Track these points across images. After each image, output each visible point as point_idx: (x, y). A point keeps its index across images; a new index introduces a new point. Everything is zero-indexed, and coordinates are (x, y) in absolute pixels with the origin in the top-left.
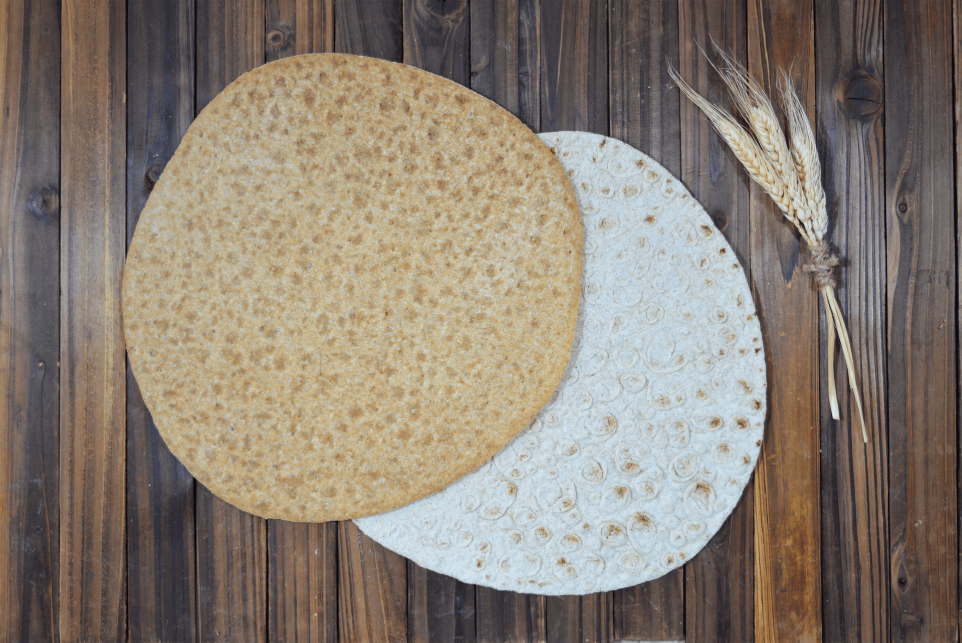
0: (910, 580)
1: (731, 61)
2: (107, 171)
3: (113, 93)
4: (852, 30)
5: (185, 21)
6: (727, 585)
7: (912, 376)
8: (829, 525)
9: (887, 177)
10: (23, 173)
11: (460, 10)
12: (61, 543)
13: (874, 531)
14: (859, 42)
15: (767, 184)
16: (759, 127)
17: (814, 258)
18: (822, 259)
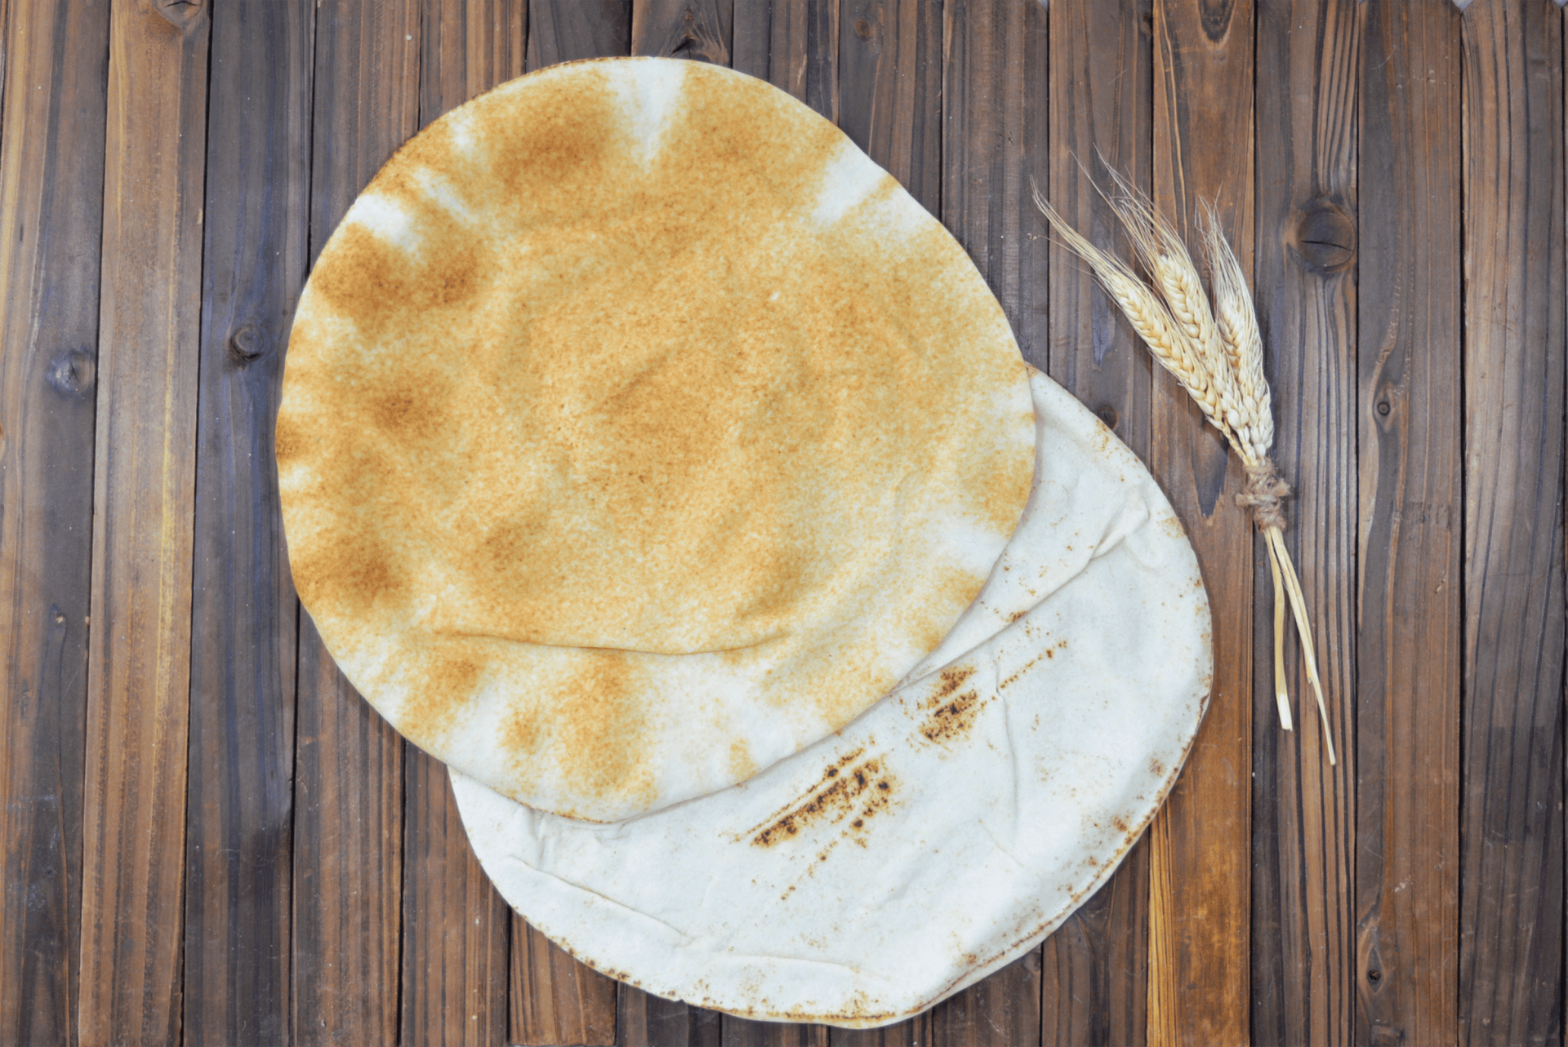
0: (1386, 974)
1: (1127, 185)
2: (170, 327)
3: (183, 209)
4: (1310, 139)
5: (298, 109)
6: (1107, 975)
7: (1394, 664)
8: (1264, 889)
9: (1360, 361)
10: (42, 328)
12: (85, 895)
13: (1331, 898)
14: (1321, 157)
15: (1182, 371)
16: (1170, 287)
17: (1253, 485)
18: (1266, 486)
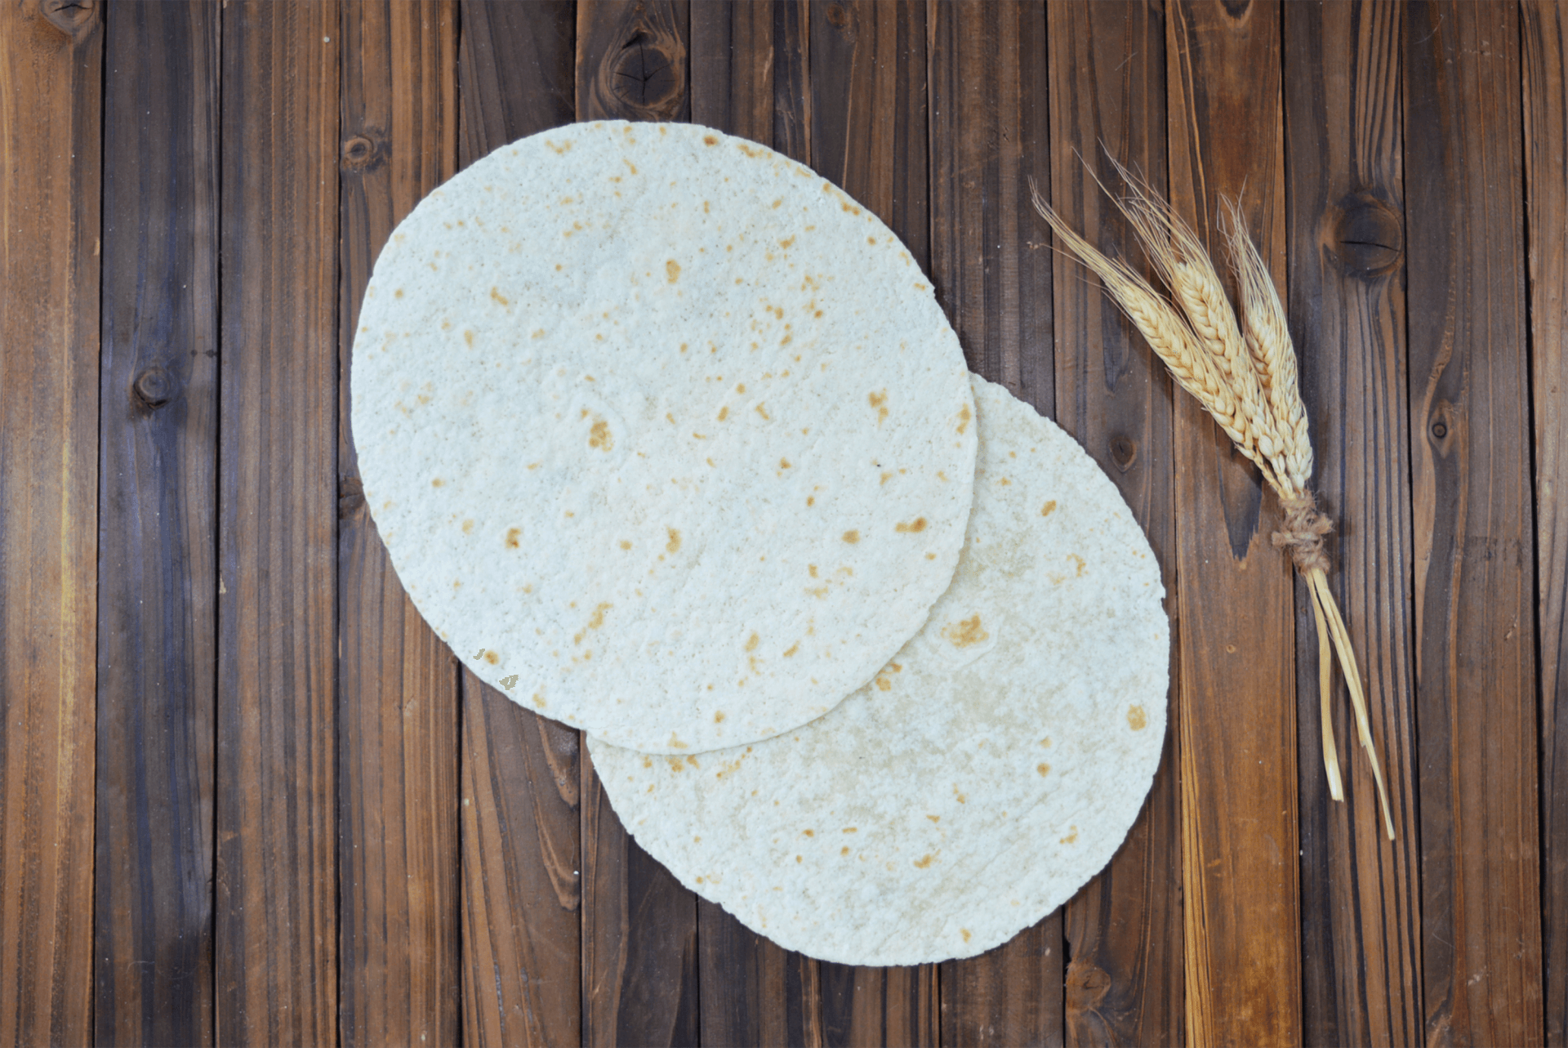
1: (1138, 185)
2: (66, 372)
3: (79, 239)
4: (1348, 126)
5: (204, 123)
9: (1411, 377)
11: (674, 95)
13: (1395, 994)
14: (1361, 146)
15: (1206, 394)
16: (1189, 298)
17: (1291, 522)
18: (1305, 522)
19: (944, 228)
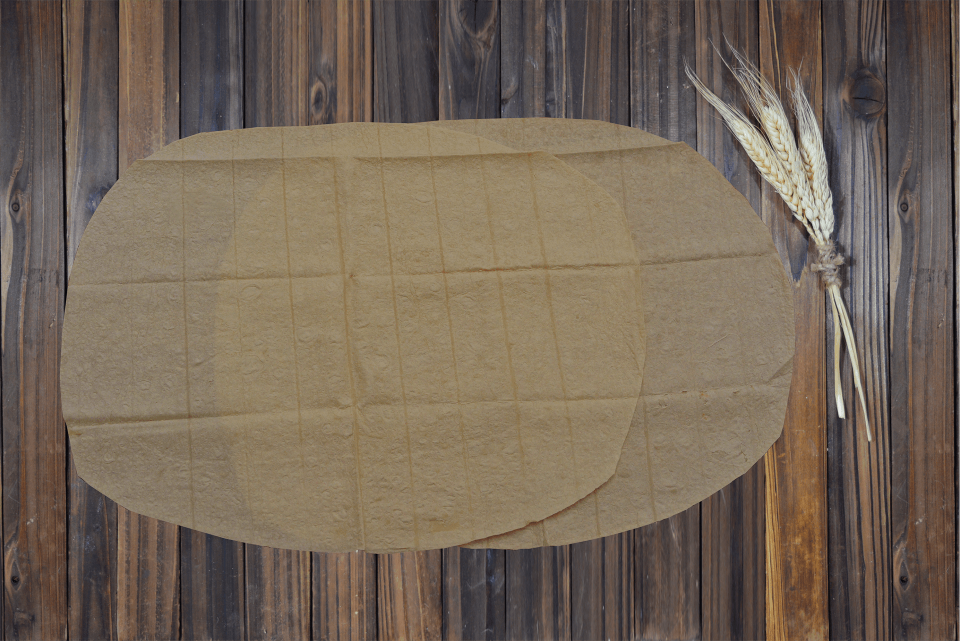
0: (911, 578)
1: (744, 61)
3: (168, 93)
4: (857, 30)
7: (913, 375)
8: (835, 524)
9: (889, 176)
10: (83, 173)
12: (119, 542)
13: (877, 529)
14: (864, 42)
15: (777, 183)
16: (770, 127)
17: (821, 258)
18: (829, 258)
19: (638, 76)
